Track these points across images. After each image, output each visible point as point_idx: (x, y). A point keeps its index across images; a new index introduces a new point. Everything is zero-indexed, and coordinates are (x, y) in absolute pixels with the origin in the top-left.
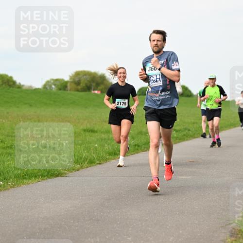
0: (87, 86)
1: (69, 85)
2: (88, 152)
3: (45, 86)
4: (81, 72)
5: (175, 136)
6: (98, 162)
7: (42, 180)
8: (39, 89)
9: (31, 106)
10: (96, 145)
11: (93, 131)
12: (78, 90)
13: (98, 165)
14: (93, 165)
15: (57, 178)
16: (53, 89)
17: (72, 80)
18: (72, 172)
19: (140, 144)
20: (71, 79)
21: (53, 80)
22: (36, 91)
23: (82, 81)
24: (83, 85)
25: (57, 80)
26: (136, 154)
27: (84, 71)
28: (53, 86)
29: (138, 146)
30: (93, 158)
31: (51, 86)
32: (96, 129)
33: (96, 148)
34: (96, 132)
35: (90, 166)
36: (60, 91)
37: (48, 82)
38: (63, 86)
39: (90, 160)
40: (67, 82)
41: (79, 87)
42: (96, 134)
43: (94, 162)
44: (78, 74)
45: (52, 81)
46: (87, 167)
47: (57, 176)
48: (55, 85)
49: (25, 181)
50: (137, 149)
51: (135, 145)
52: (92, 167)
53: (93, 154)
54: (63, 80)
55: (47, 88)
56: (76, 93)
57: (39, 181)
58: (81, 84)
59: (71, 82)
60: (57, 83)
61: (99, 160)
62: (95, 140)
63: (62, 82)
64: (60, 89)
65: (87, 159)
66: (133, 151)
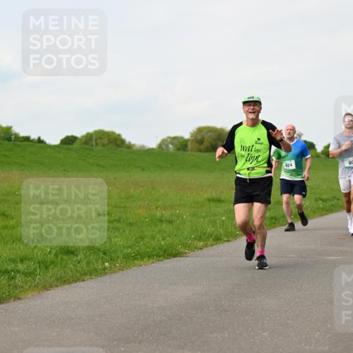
0: (211, 145)
1: (189, 144)
2: (213, 226)
3: (160, 146)
4: (205, 128)
5: (321, 206)
6: (225, 239)
7: (158, 260)
8: (153, 149)
9: (143, 170)
10: (224, 218)
11: (219, 201)
12: (200, 151)
13: (226, 243)
14: (220, 243)
15: (175, 259)
16: (171, 150)
17: (193, 138)
18: (193, 251)
19: (278, 217)
20: (191, 137)
21: (170, 138)
22: (149, 152)
23: (205, 140)
24: (206, 144)
25: (175, 138)
26: (273, 230)
27: (209, 127)
28: (171, 146)
29: (276, 219)
30: (219, 234)
31: (167, 146)
32: (223, 198)
33: (223, 221)
34: (223, 201)
35: (216, 244)
36: (179, 152)
37: (164, 140)
38: (181, 145)
39: (216, 236)
40: (187, 141)
41: (202, 147)
42: (223, 204)
43: (221, 240)
44: (200, 130)
45: (169, 140)
46: (212, 245)
47: (175, 256)
48: (172, 144)
50: (274, 223)
51: (272, 218)
52: (218, 245)
53: (220, 228)
54: (182, 138)
55: (162, 148)
56: (199, 153)
57: (154, 263)
58: (205, 144)
59: (192, 141)
60: (176, 142)
61: (227, 236)
62: (222, 212)
63: (182, 140)
64: (179, 149)
65: (212, 236)
66: (270, 225)
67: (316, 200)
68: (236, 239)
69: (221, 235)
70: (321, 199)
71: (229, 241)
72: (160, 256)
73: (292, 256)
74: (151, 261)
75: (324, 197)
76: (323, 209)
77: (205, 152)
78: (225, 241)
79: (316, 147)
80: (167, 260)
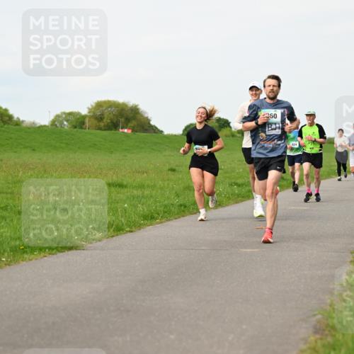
0: (112, 122)
1: (87, 120)
2: (114, 215)
3: (53, 123)
4: (105, 102)
5: (237, 192)
6: (128, 229)
7: (50, 254)
8: (45, 126)
9: (34, 150)
10: (126, 205)
11: (121, 186)
12: (100, 129)
13: (129, 234)
14: (121, 234)
15: (70, 252)
16: (66, 127)
17: (91, 114)
18: (91, 243)
19: (187, 204)
20: (89, 113)
21: (64, 113)
22: (41, 129)
23: (106, 116)
24: (107, 120)
25: (70, 114)
26: (182, 218)
27: (109, 102)
28: (65, 123)
29: (185, 207)
30: (120, 224)
31: (62, 123)
32: (125, 183)
33: (125, 209)
34: (126, 187)
35: (117, 235)
36: (75, 130)
37: (58, 116)
38: (78, 122)
39: (117, 226)
40: (84, 117)
41: (102, 124)
42: (126, 190)
43: (123, 230)
44: (99, 105)
45: (64, 116)
46: (113, 236)
47: (70, 248)
48: (67, 121)
49: (26, 256)
50: (183, 211)
51: (181, 205)
52: (119, 237)
53: (122, 217)
54: (79, 113)
55: (56, 125)
56: (99, 131)
57: (46, 256)
58: (105, 120)
59: (91, 117)
60: (71, 118)
61: (129, 226)
62: (125, 198)
63: (78, 116)
64: (75, 127)
65: (113, 225)
66: (178, 214)
67: (231, 185)
68: (140, 229)
69: (123, 225)
70: (236, 184)
71: (132, 232)
72: (53, 249)
73: (203, 248)
74: (42, 254)
75: (240, 181)
76: (238, 195)
77: (105, 130)
78: (127, 232)
79: (231, 125)
80: (61, 254)
